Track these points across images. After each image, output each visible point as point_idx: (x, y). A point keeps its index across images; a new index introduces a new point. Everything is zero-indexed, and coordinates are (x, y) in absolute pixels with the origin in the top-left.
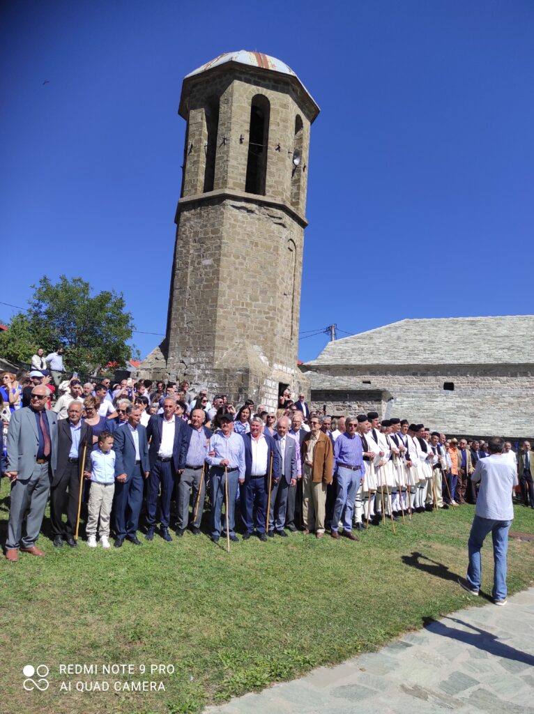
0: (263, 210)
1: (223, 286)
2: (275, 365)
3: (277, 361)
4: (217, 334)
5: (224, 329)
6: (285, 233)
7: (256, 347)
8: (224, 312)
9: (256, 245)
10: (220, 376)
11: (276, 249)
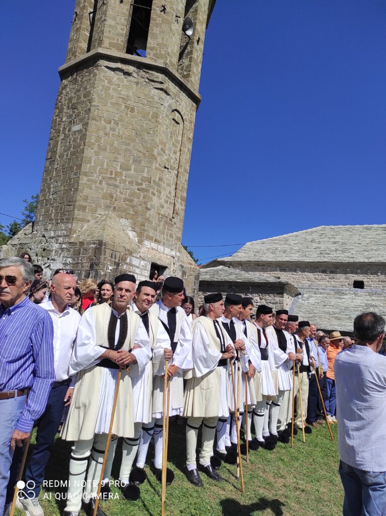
0: (142, 73)
1: (89, 152)
2: (146, 243)
3: (150, 238)
4: (77, 204)
5: (86, 199)
6: (168, 101)
7: (123, 221)
8: (88, 180)
9: (132, 110)
10: (74, 251)
11: (156, 116)
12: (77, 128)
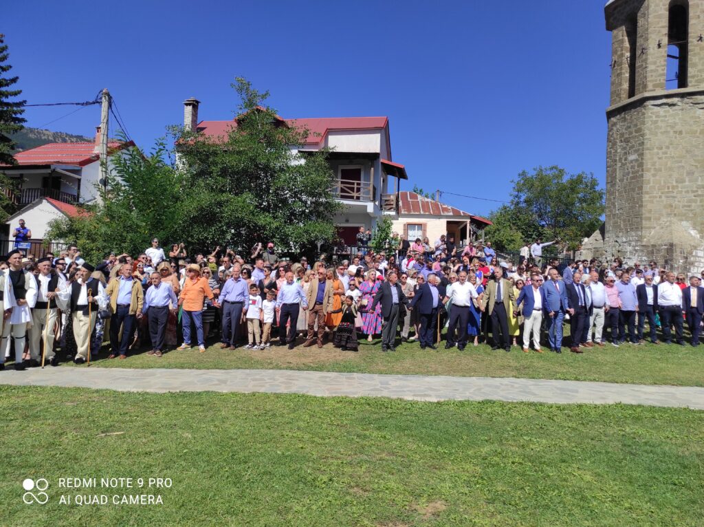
0: (686, 100)
4: (644, 216)
7: (684, 223)
10: (648, 251)
12: (632, 157)
